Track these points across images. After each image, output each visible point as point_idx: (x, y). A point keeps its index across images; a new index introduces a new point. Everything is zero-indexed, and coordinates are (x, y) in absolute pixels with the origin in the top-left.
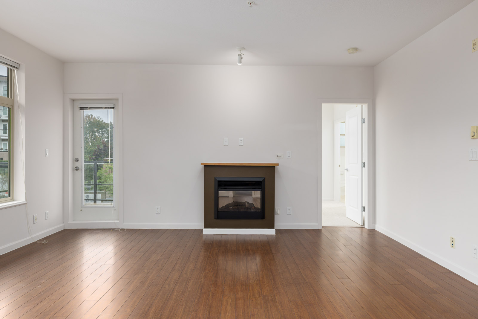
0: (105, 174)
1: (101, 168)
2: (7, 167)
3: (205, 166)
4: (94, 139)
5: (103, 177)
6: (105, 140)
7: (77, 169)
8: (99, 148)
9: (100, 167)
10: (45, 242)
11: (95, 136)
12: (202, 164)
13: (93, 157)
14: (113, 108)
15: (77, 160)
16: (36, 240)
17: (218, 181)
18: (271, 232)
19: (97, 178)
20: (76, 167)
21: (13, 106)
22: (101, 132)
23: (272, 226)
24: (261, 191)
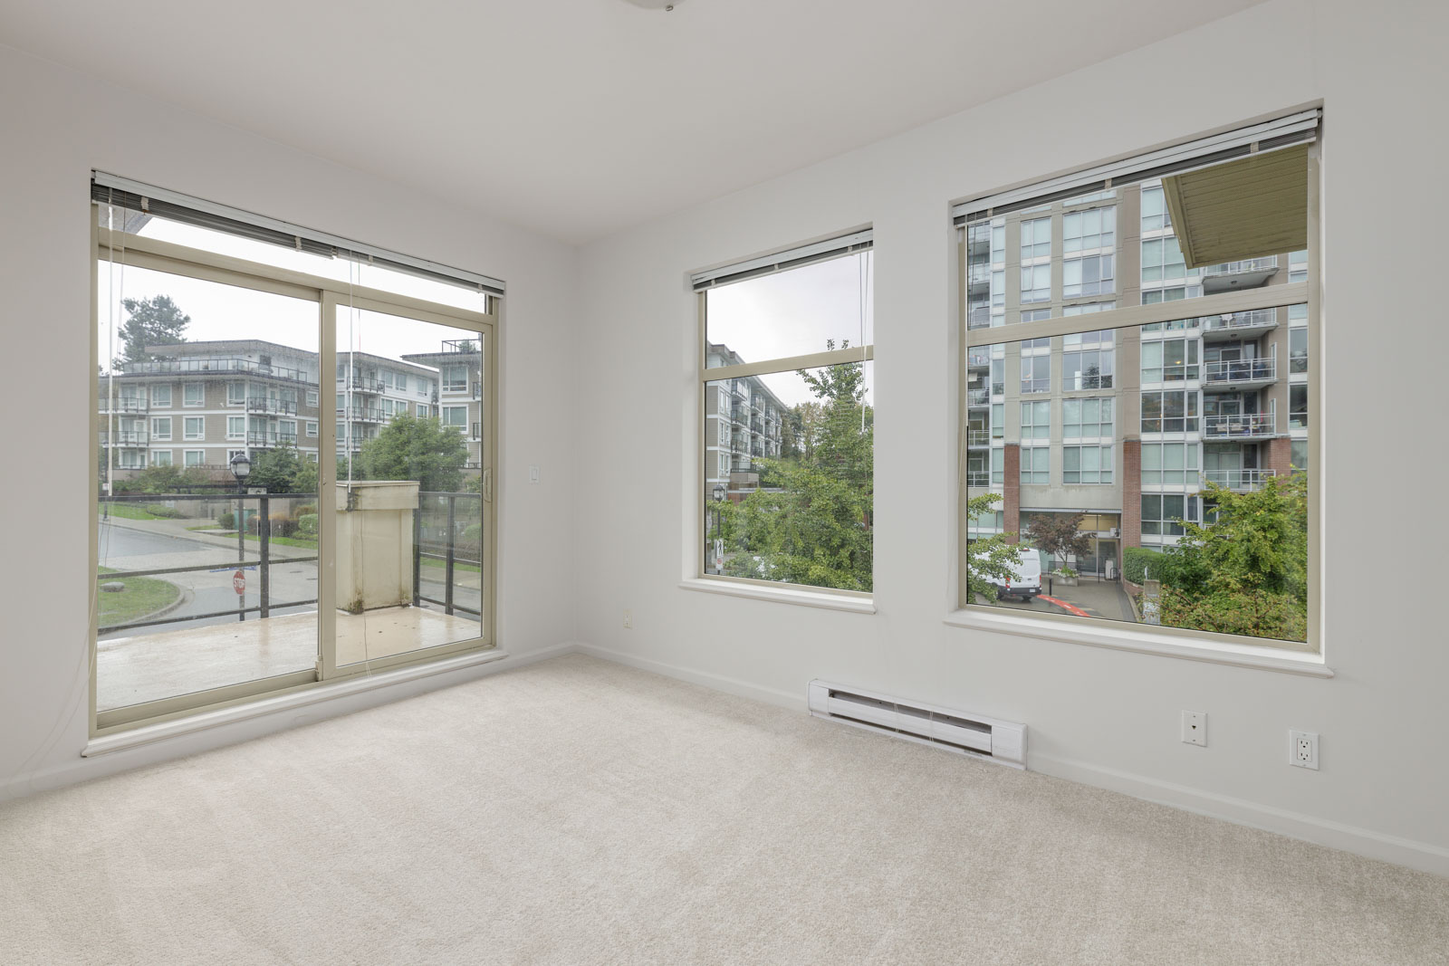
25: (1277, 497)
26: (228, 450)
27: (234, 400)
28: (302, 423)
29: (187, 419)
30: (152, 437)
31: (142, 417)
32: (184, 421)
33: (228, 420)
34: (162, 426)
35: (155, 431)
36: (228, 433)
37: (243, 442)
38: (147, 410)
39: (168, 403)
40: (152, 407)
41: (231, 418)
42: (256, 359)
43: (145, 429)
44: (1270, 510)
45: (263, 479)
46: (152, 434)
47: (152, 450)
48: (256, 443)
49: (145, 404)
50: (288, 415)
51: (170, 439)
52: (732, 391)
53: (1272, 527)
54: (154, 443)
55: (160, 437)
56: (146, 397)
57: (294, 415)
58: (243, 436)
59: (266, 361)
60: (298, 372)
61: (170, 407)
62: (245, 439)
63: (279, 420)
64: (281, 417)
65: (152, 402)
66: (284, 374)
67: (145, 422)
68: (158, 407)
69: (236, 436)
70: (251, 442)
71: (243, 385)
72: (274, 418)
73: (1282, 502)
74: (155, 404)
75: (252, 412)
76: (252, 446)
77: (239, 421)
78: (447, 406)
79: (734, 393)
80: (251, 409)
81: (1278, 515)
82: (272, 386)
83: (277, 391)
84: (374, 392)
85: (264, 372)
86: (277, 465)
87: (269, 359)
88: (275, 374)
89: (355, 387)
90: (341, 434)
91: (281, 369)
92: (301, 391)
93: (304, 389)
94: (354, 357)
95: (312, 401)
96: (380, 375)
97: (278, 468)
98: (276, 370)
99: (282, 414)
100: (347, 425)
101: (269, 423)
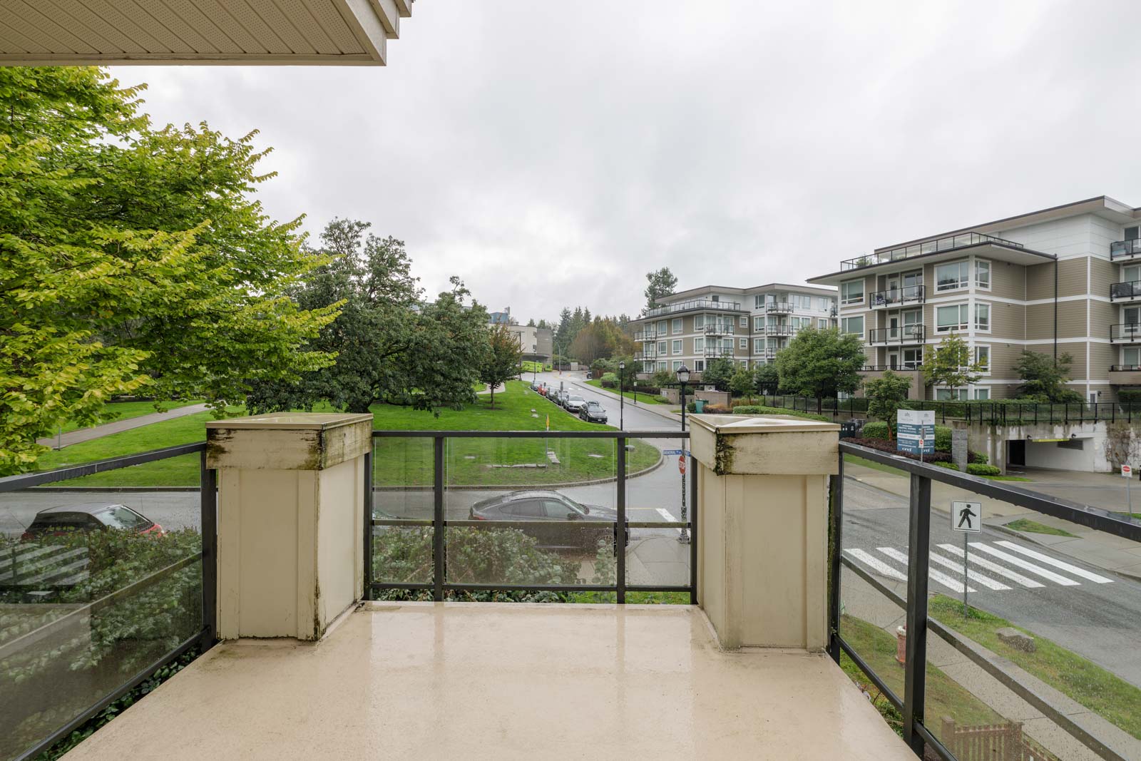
26: (695, 360)
27: (698, 327)
28: (737, 339)
29: (674, 341)
30: (658, 354)
31: (653, 342)
32: (673, 343)
33: (695, 341)
34: (663, 347)
35: (659, 350)
36: (695, 349)
37: (702, 354)
38: (656, 338)
39: (666, 332)
41: (696, 339)
42: (709, 298)
43: (655, 349)
47: (658, 362)
48: (710, 355)
49: (655, 334)
50: (729, 334)
51: (666, 355)
54: (659, 357)
55: (662, 353)
56: (655, 330)
57: (732, 335)
58: (703, 350)
59: (715, 299)
60: (735, 304)
61: (666, 334)
62: (704, 352)
63: (723, 338)
64: (724, 336)
65: (658, 333)
66: (726, 306)
67: (655, 345)
68: (660, 335)
69: (699, 351)
70: (707, 355)
71: (702, 317)
72: (720, 337)
75: (707, 334)
76: (708, 357)
77: (700, 341)
78: (845, 318)
80: (707, 332)
82: (720, 315)
83: (722, 319)
84: (785, 312)
85: (714, 307)
86: (721, 370)
87: (718, 297)
88: (721, 307)
89: (772, 310)
90: (762, 347)
91: (724, 304)
92: (737, 317)
93: (739, 316)
94: (771, 288)
95: (744, 324)
96: (790, 298)
97: (721, 372)
98: (721, 304)
99: (725, 334)
100: (766, 339)
101: (717, 341)
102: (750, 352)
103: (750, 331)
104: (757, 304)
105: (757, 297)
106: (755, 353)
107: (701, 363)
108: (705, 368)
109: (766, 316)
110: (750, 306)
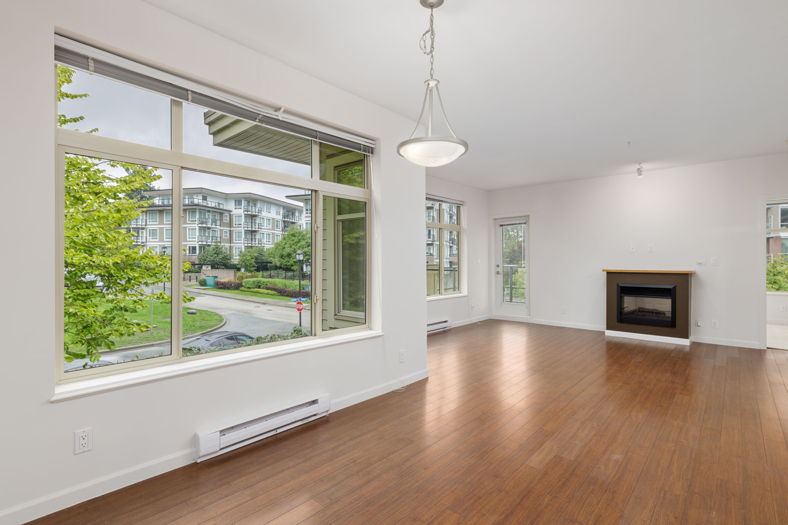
0: (520, 280)
1: (516, 273)
2: (457, 271)
3: (608, 273)
4: (508, 239)
5: (518, 283)
6: (521, 239)
7: (498, 273)
8: (513, 250)
9: (514, 272)
10: (480, 324)
11: (509, 236)
12: (603, 270)
13: (507, 259)
14: (525, 223)
15: (498, 266)
16: (474, 322)
17: (621, 287)
18: (685, 342)
19: (513, 283)
20: (498, 272)
21: (460, 230)
22: (515, 231)
23: (686, 336)
24: (671, 298)
25: (778, 268)
26: (188, 246)
27: (191, 219)
28: (221, 231)
29: (166, 229)
30: (148, 239)
31: (143, 229)
32: (165, 230)
33: (188, 230)
34: (153, 233)
35: (150, 236)
36: (188, 237)
37: (195, 241)
38: (146, 225)
39: (157, 221)
40: (148, 223)
41: (189, 229)
42: (200, 197)
43: (145, 235)
44: (774, 275)
45: (209, 261)
46: (148, 238)
47: (148, 246)
48: (202, 242)
49: (145, 222)
50: (217, 227)
51: (158, 240)
52: (450, 211)
53: (775, 283)
54: (149, 242)
55: (152, 239)
56: (145, 218)
57: (219, 227)
58: (195, 238)
59: (204, 198)
60: (219, 204)
61: (158, 223)
62: (196, 240)
63: (212, 229)
64: (212, 228)
65: (148, 221)
66: (213, 205)
67: (144, 231)
68: (151, 223)
69: (192, 238)
70: (200, 241)
71: (195, 211)
72: (209, 228)
73: (780, 271)
74: (149, 222)
76: (200, 243)
77: (193, 230)
78: (307, 222)
79: (451, 212)
80: (199, 224)
81: (778, 277)
82: (209, 211)
83: (211, 214)
84: (257, 214)
85: (205, 204)
86: (215, 253)
87: (206, 197)
88: (209, 205)
89: (247, 211)
90: (240, 237)
91: (211, 203)
92: (221, 214)
93: (224, 213)
94: (248, 196)
95: (226, 219)
96: (259, 205)
97: (216, 255)
98: (209, 203)
99: (213, 226)
100: (243, 232)
101: (207, 231)
102: (231, 241)
103: (230, 224)
104: (236, 205)
105: (236, 201)
106: (234, 242)
107: (194, 248)
108: (198, 252)
109: (243, 215)
110: (230, 206)
